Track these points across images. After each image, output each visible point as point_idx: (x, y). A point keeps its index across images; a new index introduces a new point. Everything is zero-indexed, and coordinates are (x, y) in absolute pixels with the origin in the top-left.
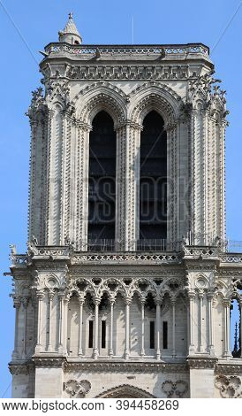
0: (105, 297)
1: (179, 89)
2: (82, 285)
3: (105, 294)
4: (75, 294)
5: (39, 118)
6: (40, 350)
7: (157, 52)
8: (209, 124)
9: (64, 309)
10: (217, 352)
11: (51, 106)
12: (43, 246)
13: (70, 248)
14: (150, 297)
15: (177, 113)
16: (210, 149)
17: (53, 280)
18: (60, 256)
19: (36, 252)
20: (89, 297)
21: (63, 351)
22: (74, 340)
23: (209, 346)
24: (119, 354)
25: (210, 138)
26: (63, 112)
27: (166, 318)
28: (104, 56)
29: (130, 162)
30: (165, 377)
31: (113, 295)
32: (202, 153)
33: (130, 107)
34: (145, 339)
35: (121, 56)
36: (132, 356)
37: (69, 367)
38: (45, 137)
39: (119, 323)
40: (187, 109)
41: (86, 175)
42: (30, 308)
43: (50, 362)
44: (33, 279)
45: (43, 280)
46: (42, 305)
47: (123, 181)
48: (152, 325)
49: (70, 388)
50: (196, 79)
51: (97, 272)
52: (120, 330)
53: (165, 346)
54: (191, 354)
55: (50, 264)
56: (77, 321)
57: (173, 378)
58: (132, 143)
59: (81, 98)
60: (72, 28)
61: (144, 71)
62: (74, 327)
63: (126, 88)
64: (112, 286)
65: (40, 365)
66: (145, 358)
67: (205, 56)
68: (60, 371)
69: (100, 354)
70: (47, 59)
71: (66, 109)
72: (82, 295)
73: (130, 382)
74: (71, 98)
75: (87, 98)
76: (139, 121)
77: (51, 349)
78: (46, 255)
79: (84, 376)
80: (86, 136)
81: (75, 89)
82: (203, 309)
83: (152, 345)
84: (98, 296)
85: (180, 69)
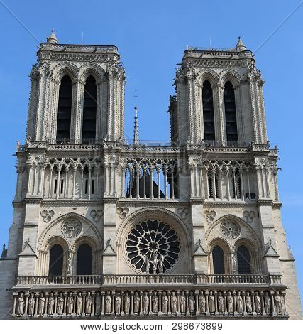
0: (64, 167)
1: (103, 66)
2: (52, 161)
3: (64, 165)
4: (48, 165)
5: (35, 78)
6: (29, 195)
7: (93, 49)
8: (117, 83)
9: (43, 173)
10: (118, 195)
11: (41, 72)
12: (33, 141)
13: (47, 142)
14: (86, 168)
15: (102, 77)
16: (117, 94)
17: (37, 159)
18: (42, 146)
19: (30, 144)
20: (56, 167)
21: (41, 195)
22: (47, 189)
23: (114, 192)
24: (70, 197)
25: (117, 89)
26: (47, 75)
27: (94, 178)
28: (68, 49)
29: (78, 100)
30: (92, 208)
31: (68, 166)
32: (113, 96)
33: (80, 74)
34: (83, 189)
35: (76, 50)
36: (76, 197)
37: (44, 203)
38: (37, 87)
39: (70, 181)
40: (107, 75)
41: (57, 105)
42: (25, 172)
43: (34, 201)
44: (27, 158)
45: (32, 159)
46: (31, 172)
47: (75, 111)
48: (87, 181)
49: (44, 215)
50: (111, 61)
51: (60, 154)
52: (70, 184)
53: (93, 192)
54: (105, 196)
55: (37, 150)
56: (49, 180)
57: (96, 208)
58: (80, 91)
59: (56, 69)
60: (53, 36)
61: (86, 57)
62: (47, 182)
63: (78, 65)
64: (67, 162)
65: (29, 202)
66: (83, 199)
67: (116, 51)
68: (39, 205)
69: (60, 197)
70: (40, 50)
71: (49, 74)
72: (52, 166)
73: (74, 211)
74: (51, 68)
75: (59, 69)
76: (84, 80)
77: (35, 194)
78: (35, 146)
79: (51, 208)
80: (58, 87)
81: (53, 64)
82: (112, 173)
83: (86, 192)
84: (60, 167)
85: (104, 57)
